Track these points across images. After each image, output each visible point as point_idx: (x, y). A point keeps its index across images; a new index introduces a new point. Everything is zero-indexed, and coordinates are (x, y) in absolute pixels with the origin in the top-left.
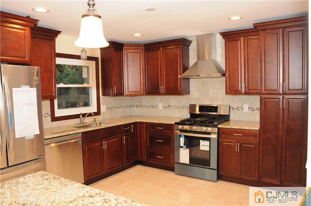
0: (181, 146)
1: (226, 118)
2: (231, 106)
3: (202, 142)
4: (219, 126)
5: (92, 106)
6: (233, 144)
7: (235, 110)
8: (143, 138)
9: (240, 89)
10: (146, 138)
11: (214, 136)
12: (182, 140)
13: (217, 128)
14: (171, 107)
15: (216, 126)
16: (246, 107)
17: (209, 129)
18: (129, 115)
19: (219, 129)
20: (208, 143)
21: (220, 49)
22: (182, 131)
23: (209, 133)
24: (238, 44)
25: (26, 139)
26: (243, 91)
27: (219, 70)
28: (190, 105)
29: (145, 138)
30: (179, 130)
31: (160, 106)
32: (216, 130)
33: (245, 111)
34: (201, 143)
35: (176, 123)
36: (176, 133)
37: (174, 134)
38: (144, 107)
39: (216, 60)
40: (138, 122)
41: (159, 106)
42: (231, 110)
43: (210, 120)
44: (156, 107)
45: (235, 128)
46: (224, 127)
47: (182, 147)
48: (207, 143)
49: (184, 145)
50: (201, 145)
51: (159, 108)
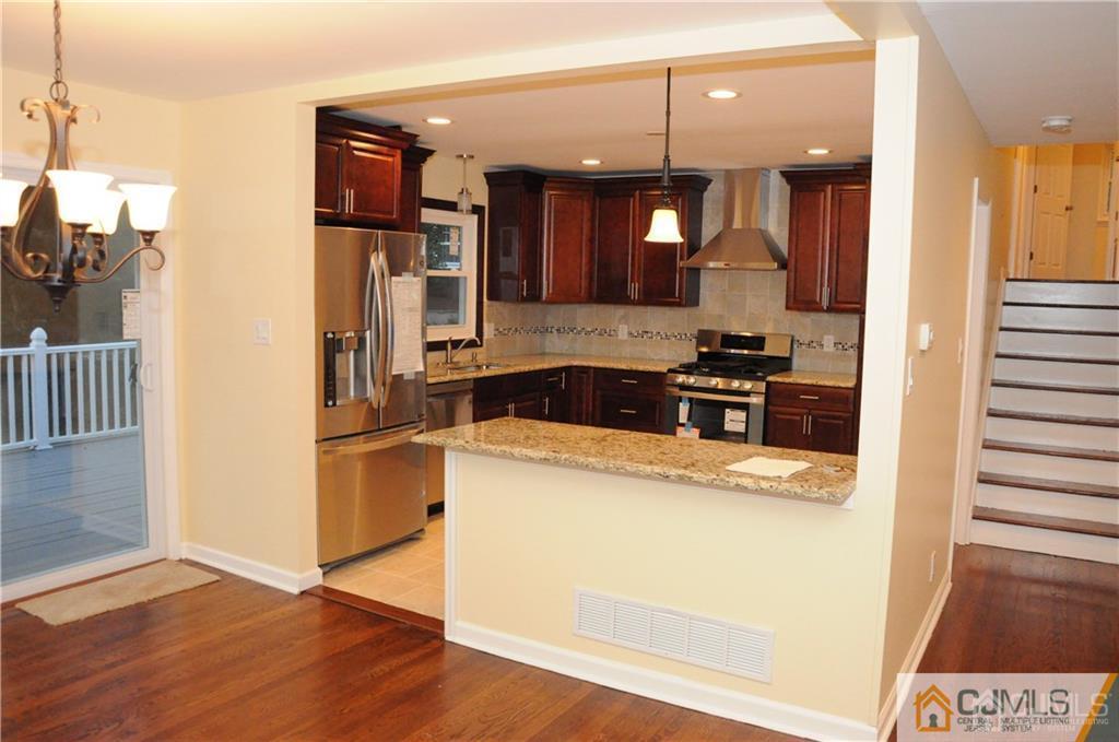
0: (681, 421)
1: (784, 364)
2: (797, 338)
3: (729, 414)
4: (770, 378)
5: (465, 323)
6: (798, 418)
7: (804, 347)
8: (584, 406)
9: (818, 300)
10: (594, 406)
11: (756, 400)
12: (684, 409)
13: (764, 384)
14: (650, 335)
15: (762, 379)
16: (829, 342)
17: (748, 386)
18: (539, 351)
19: (768, 384)
20: (744, 414)
21: (776, 205)
22: (684, 387)
23: (747, 394)
24: (819, 199)
25: (405, 378)
26: (825, 304)
27: (775, 254)
28: (700, 331)
29: (591, 404)
30: (676, 386)
31: (623, 332)
32: (762, 387)
33: (825, 349)
34: (727, 415)
35: (670, 371)
36: (669, 392)
37: (664, 395)
38: (579, 333)
39: (766, 231)
40: (576, 367)
41: (620, 334)
42: (795, 346)
43: (748, 367)
44: (612, 333)
45: (804, 382)
46: (780, 380)
47: (683, 425)
48: (742, 415)
49: (689, 419)
50: (727, 420)
51: (620, 337)
